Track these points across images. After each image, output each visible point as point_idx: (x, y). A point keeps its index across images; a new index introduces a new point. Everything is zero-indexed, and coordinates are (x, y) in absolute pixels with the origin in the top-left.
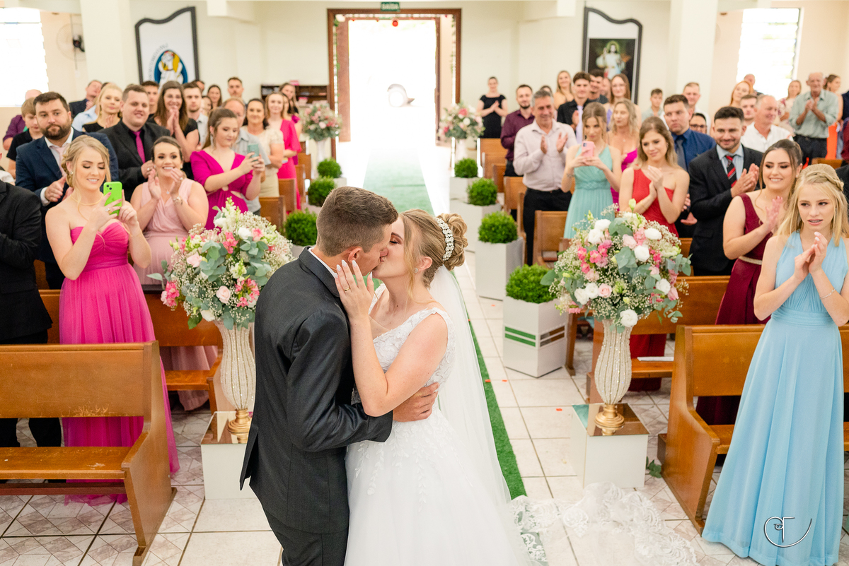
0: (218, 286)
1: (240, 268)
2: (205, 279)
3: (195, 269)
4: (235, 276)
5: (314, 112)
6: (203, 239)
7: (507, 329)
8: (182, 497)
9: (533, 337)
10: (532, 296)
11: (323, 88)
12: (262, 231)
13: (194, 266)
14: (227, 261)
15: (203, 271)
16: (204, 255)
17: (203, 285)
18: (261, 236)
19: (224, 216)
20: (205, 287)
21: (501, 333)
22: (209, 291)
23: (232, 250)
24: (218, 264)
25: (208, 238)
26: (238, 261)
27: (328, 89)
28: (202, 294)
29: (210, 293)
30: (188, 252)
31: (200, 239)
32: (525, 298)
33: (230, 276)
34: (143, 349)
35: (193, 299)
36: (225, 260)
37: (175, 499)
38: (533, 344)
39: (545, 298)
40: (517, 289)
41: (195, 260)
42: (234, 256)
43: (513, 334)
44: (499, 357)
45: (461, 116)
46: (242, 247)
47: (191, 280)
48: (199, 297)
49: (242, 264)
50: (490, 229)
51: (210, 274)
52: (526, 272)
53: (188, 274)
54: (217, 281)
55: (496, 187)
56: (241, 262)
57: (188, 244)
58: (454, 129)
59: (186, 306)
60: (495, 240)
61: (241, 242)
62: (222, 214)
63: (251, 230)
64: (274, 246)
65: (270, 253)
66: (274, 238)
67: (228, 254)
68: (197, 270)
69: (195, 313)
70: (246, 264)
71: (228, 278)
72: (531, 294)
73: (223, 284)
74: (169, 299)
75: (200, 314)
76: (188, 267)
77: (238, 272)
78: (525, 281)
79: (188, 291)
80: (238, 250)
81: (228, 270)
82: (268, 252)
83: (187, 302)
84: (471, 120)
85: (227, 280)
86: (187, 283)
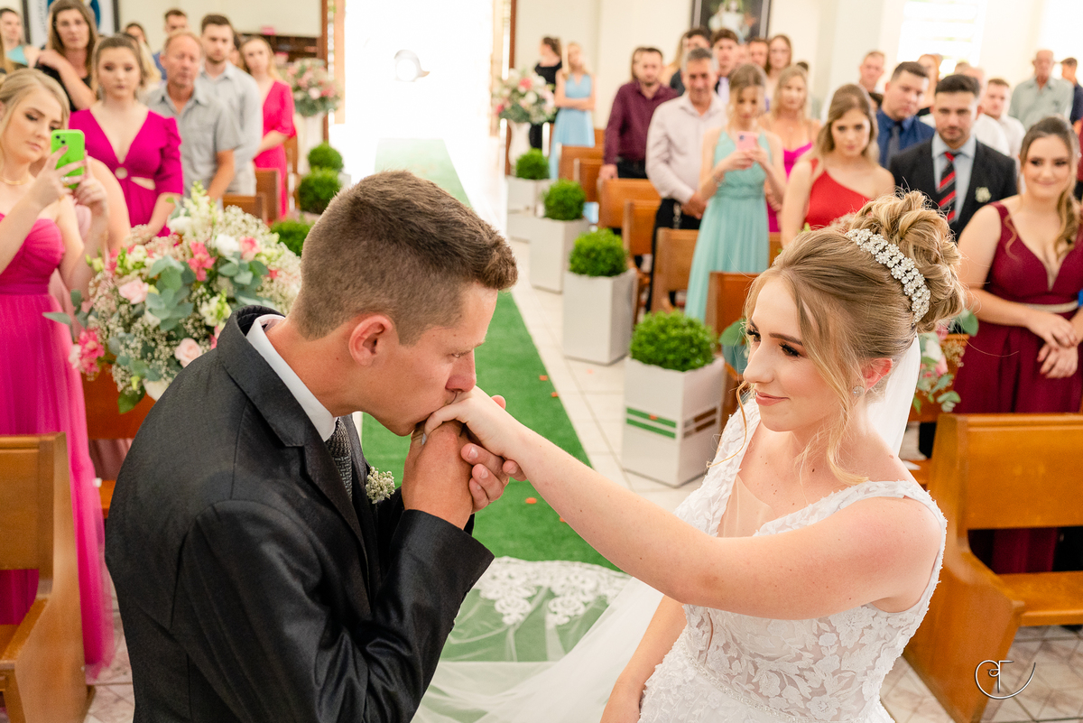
0: (178, 339)
1: (219, 306)
2: (154, 325)
3: (134, 306)
4: (210, 321)
5: (302, 72)
6: (150, 253)
7: (630, 411)
8: (103, 707)
9: (673, 424)
10: (674, 361)
11: (311, 41)
12: (258, 242)
13: (133, 302)
14: (195, 294)
15: (150, 310)
16: (152, 281)
17: (150, 337)
18: (255, 250)
19: (187, 214)
20: (154, 340)
21: (620, 416)
22: (161, 347)
23: (204, 276)
24: (179, 299)
25: (159, 251)
26: (214, 294)
27: (318, 43)
28: (147, 351)
29: (163, 350)
30: (121, 276)
31: (144, 253)
32: (663, 364)
33: (201, 321)
34: (37, 446)
35: (131, 362)
36: (191, 292)
37: (91, 711)
38: (672, 435)
39: (692, 363)
40: (649, 349)
41: (135, 291)
42: (208, 286)
43: (639, 420)
44: (612, 453)
45: (522, 89)
46: (223, 270)
47: (127, 327)
48: (142, 358)
49: (224, 300)
50: (588, 255)
51: (165, 316)
52: (662, 322)
53: (121, 316)
54: (177, 329)
55: (582, 194)
56: (222, 297)
57: (122, 261)
58: (513, 108)
59: (117, 374)
60: (595, 273)
61: (221, 260)
62: (183, 211)
63: (237, 240)
64: (280, 269)
65: (272, 281)
66: (279, 256)
67: (196, 282)
68: (137, 309)
69: (135, 387)
70: (231, 300)
71: (197, 324)
72: (671, 357)
73: (188, 335)
74: (85, 360)
75: (142, 388)
76: (121, 303)
77: (215, 313)
78: (663, 337)
79: (122, 347)
80: (214, 276)
81: (196, 309)
82: (269, 279)
83: (118, 366)
84: (538, 96)
85: (195, 328)
86: (120, 331)
